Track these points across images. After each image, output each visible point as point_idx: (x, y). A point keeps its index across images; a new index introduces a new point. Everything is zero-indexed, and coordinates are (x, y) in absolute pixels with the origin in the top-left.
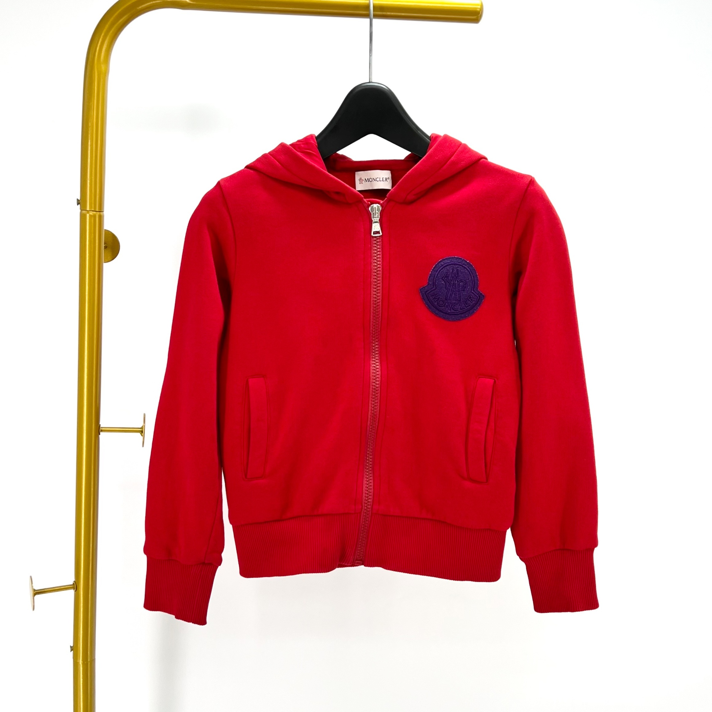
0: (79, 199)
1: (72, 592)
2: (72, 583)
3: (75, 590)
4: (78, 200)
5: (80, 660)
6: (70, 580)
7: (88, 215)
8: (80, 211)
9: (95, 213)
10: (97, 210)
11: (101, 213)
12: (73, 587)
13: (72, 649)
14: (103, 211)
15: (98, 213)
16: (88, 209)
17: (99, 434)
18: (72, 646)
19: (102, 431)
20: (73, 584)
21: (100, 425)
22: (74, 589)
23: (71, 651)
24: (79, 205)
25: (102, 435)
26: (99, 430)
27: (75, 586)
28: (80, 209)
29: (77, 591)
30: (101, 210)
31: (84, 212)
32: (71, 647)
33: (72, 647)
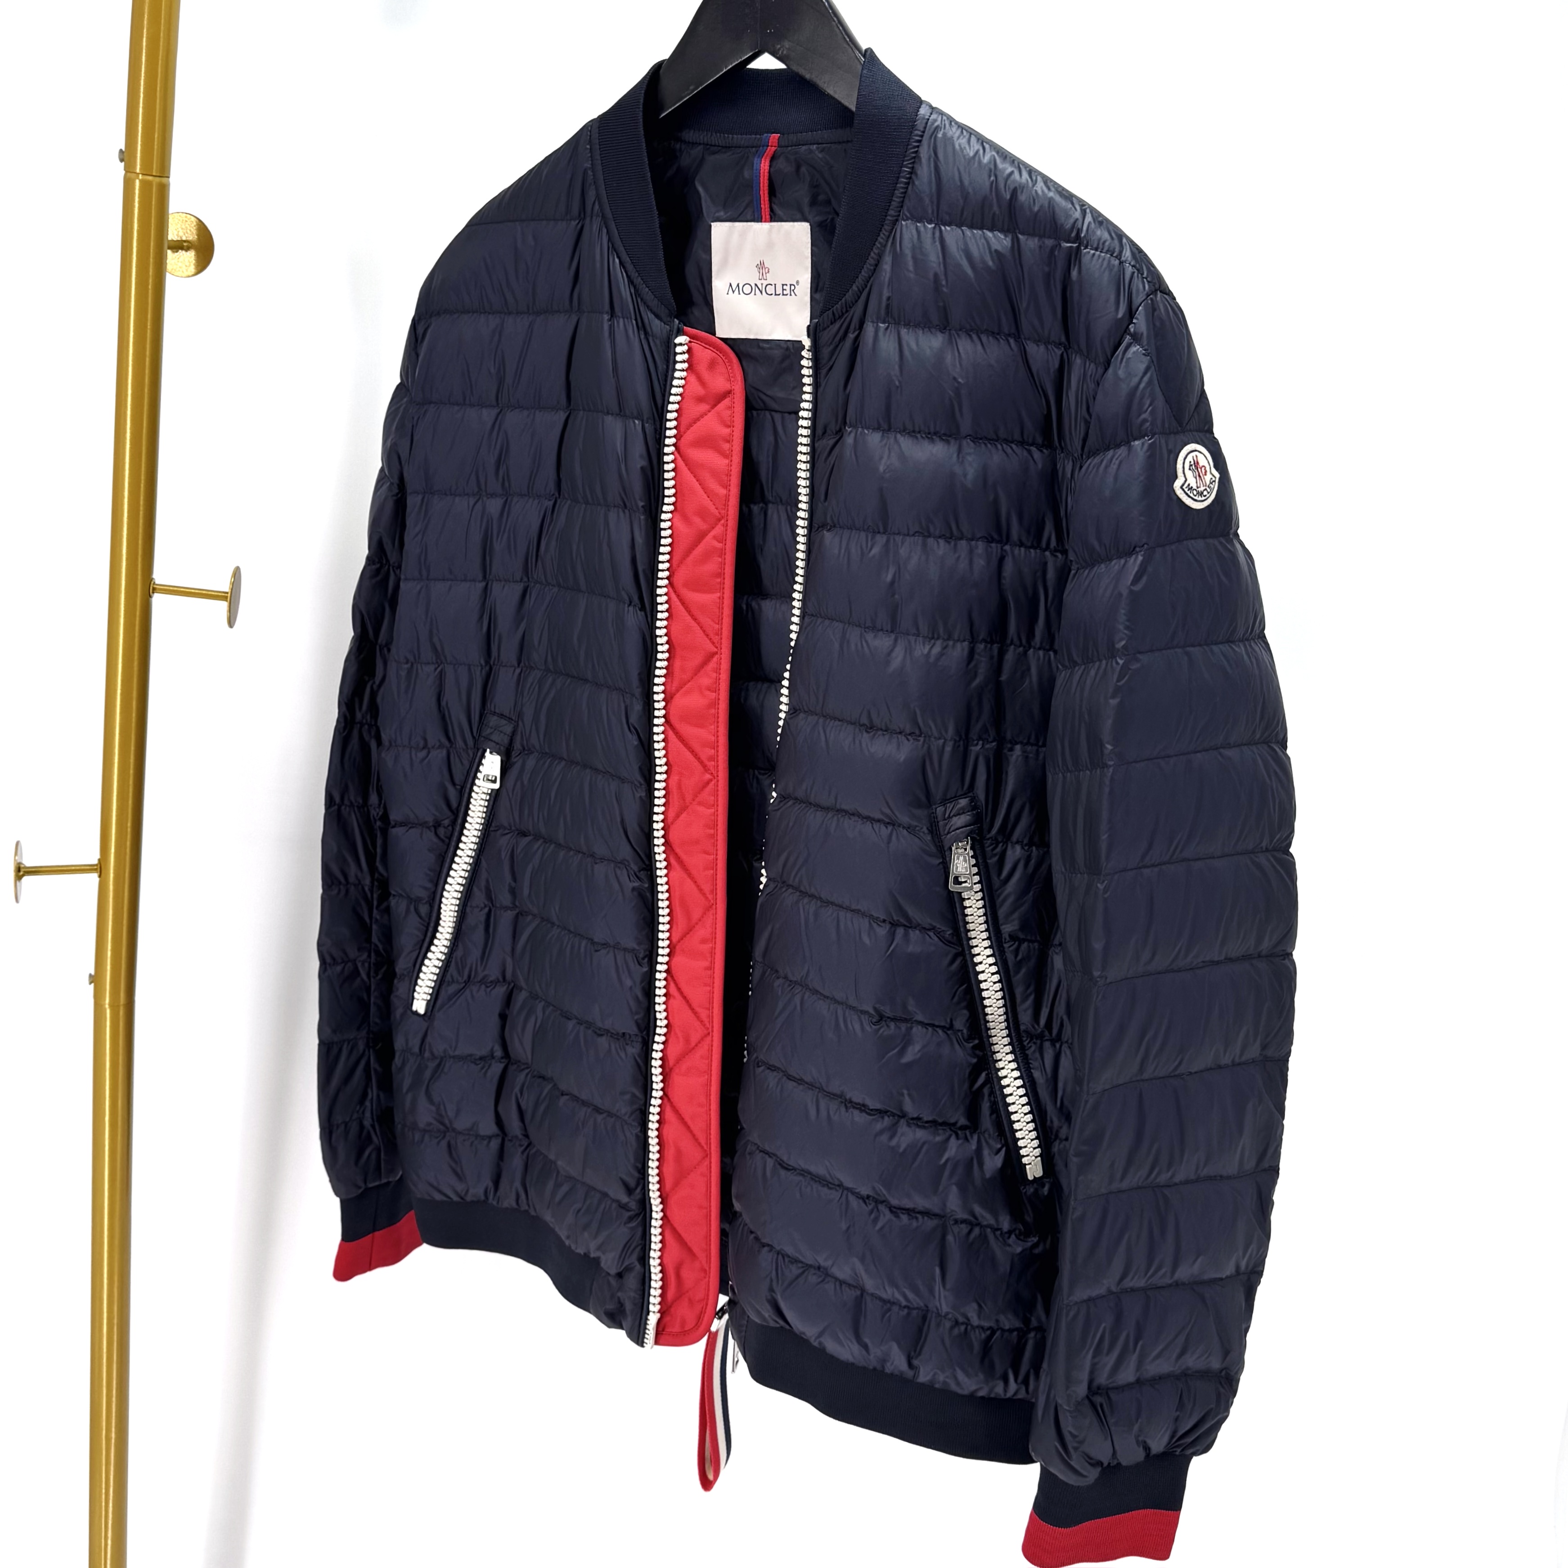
0: (123, 150)
3: (100, 873)
5: (105, 1000)
6: (93, 857)
7: (137, 182)
8: (124, 172)
9: (150, 178)
10: (154, 174)
11: (164, 180)
12: (96, 869)
13: (93, 979)
14: (168, 177)
15: (158, 179)
16: (138, 171)
17: (151, 597)
18: (93, 973)
19: (156, 591)
20: (96, 865)
21: (153, 579)
22: (97, 872)
23: (90, 983)
24: (123, 162)
26: (150, 589)
27: (100, 868)
28: (125, 170)
29: (103, 877)
30: (164, 171)
31: (129, 174)
32: (90, 975)
33: (93, 976)
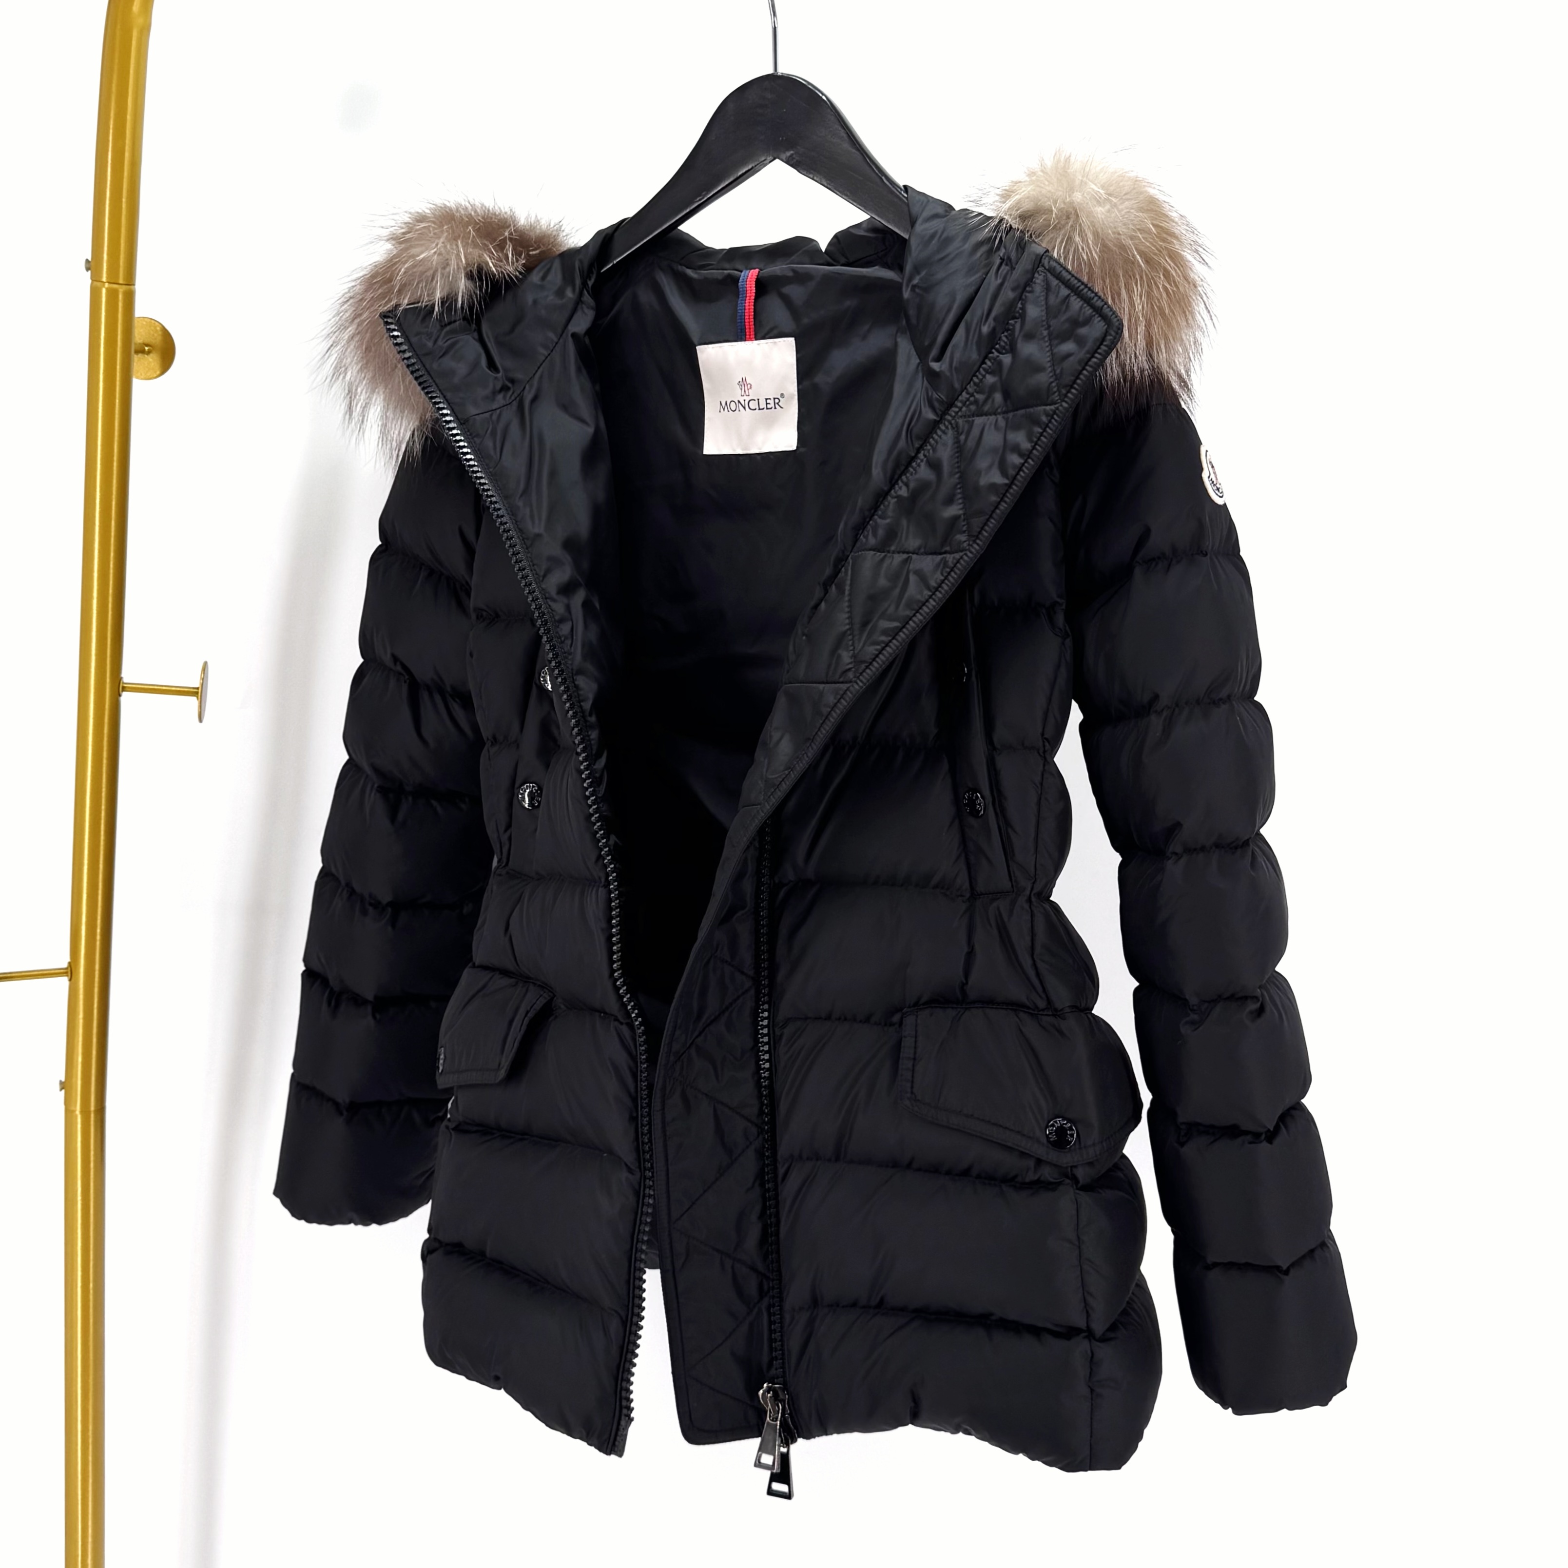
0: (90, 259)
1: (64, 981)
2: (65, 965)
3: (70, 977)
4: (87, 260)
5: (75, 1106)
7: (104, 291)
8: (90, 281)
9: (117, 286)
10: (121, 281)
11: (132, 287)
12: (66, 973)
13: (63, 1086)
14: (134, 285)
15: (125, 287)
16: (104, 279)
17: (120, 695)
18: (63, 1080)
19: (124, 689)
20: (66, 969)
21: (122, 678)
22: (67, 976)
23: (61, 1090)
24: (90, 272)
25: (126, 698)
26: (119, 687)
27: (70, 971)
28: (91, 278)
29: (73, 980)
30: (130, 280)
31: (95, 283)
32: (61, 1083)
33: (64, 1083)
